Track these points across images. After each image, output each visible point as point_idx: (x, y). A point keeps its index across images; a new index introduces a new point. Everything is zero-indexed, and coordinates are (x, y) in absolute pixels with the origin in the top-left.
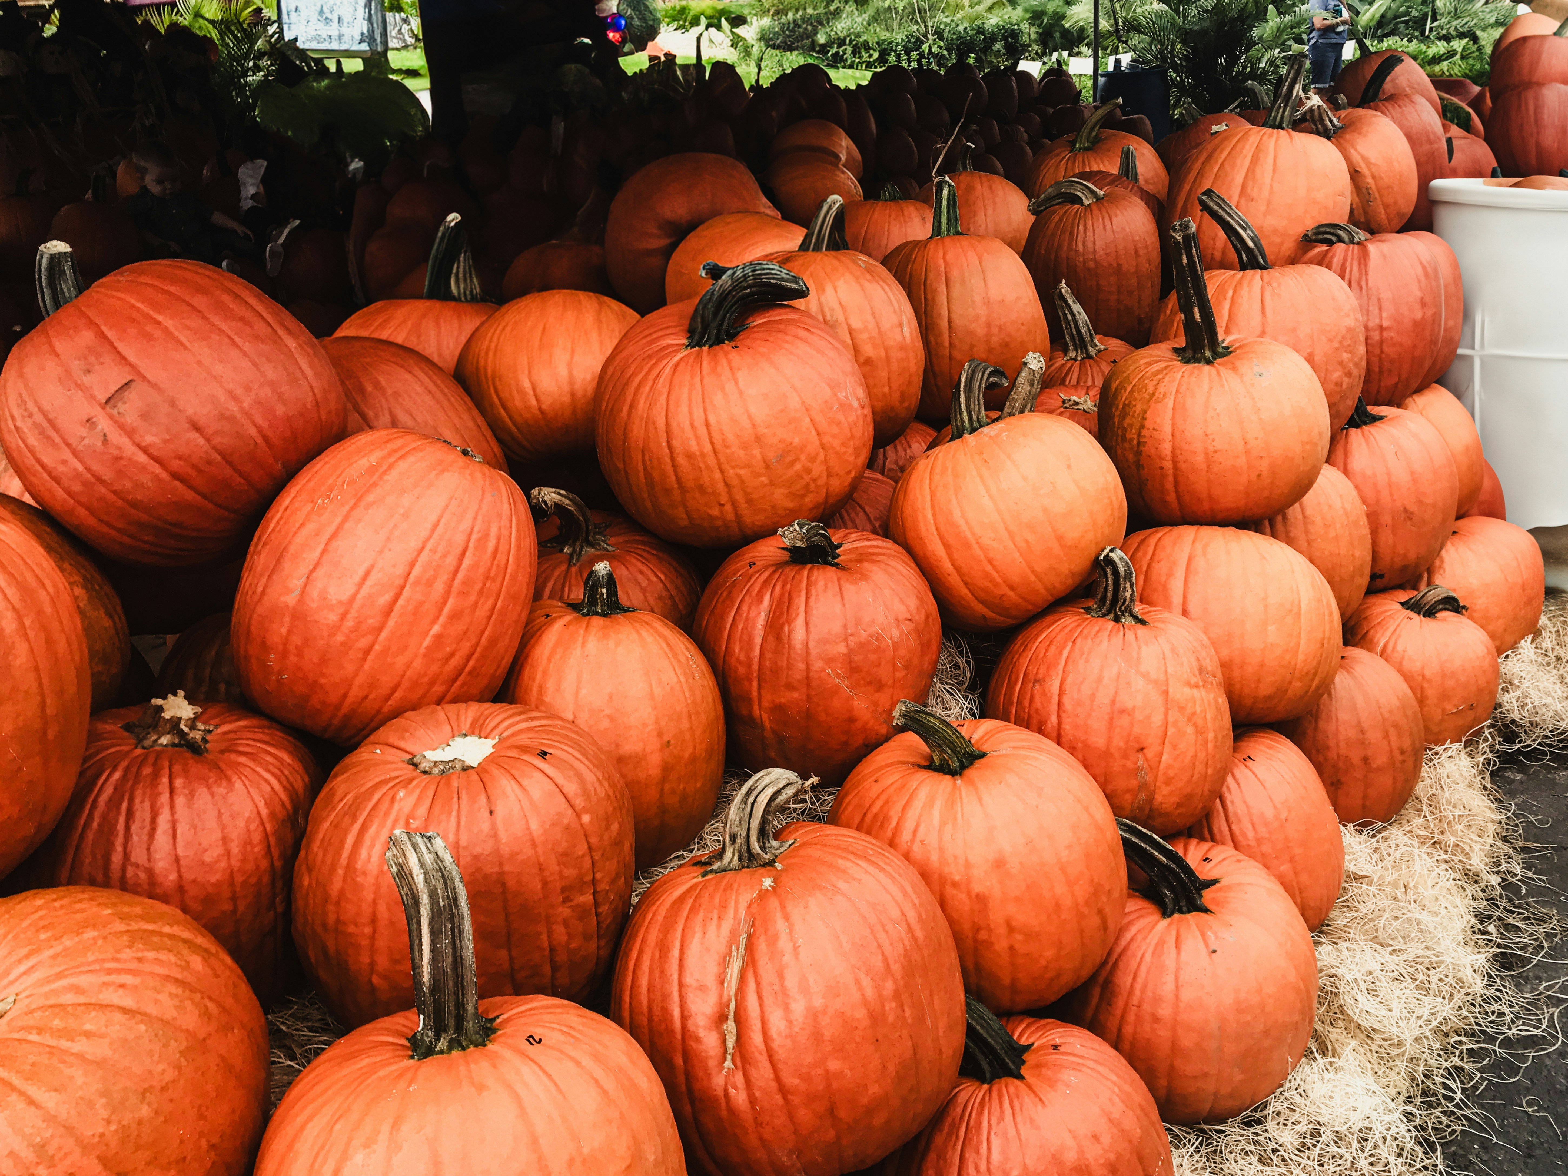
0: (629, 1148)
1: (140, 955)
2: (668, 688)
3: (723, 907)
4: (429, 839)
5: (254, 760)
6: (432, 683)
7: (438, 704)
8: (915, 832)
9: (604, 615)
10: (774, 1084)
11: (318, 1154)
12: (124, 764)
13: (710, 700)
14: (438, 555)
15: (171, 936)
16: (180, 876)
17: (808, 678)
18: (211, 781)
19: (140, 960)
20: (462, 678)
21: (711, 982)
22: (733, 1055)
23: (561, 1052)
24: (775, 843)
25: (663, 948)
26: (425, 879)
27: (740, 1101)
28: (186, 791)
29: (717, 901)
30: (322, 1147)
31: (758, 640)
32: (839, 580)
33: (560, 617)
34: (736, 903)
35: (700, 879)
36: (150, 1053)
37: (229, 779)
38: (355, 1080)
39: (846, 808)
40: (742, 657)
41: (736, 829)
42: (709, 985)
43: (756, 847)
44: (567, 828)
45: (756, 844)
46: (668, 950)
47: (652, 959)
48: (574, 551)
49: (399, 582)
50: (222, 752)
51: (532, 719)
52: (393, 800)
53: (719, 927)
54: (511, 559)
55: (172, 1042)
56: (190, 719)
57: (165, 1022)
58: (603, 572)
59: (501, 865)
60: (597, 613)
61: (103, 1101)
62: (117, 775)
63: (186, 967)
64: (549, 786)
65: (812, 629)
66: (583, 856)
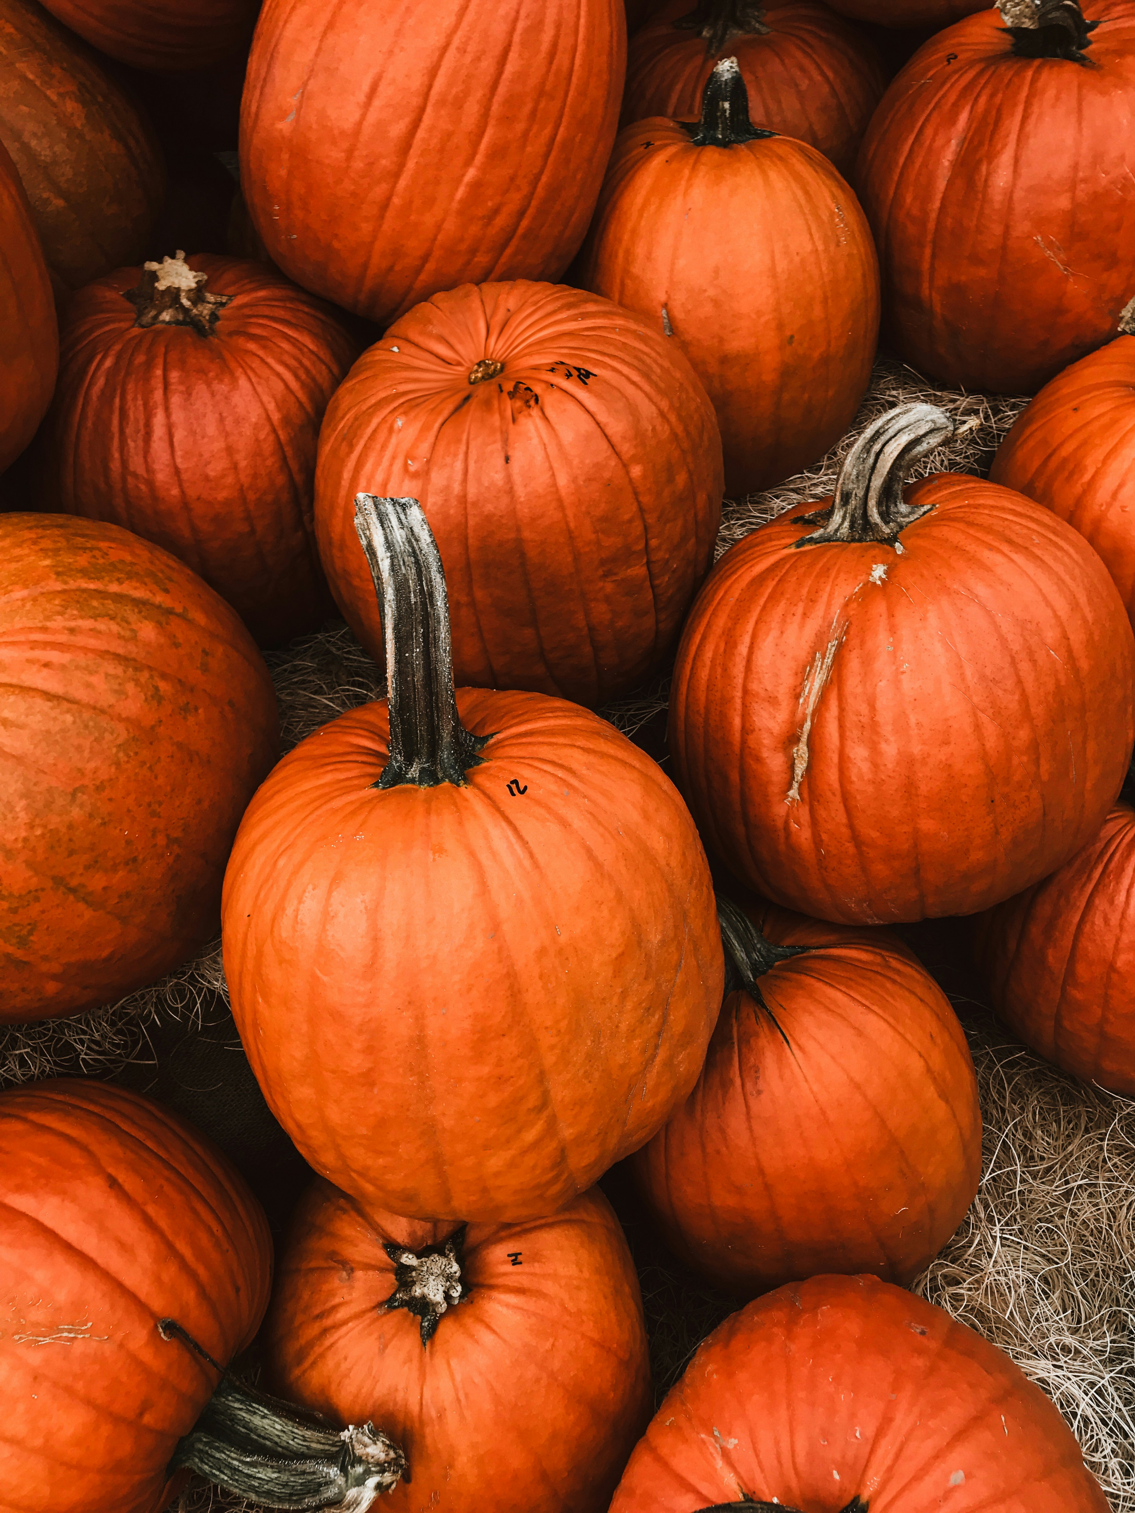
0: (623, 933)
1: (72, 624)
2: (797, 259)
3: (812, 601)
4: (404, 507)
5: (264, 347)
6: (473, 251)
7: (477, 284)
8: (1115, 495)
9: (725, 144)
10: (845, 831)
11: (261, 886)
12: (117, 347)
13: (859, 275)
14: (468, 58)
15: (119, 598)
16: (183, 492)
17: (1004, 247)
18: (211, 374)
19: (72, 631)
20: (515, 242)
21: (783, 693)
22: (801, 785)
23: (549, 809)
24: (903, 508)
25: (730, 641)
26: (392, 565)
27: (803, 839)
28: (182, 388)
29: (804, 591)
30: (266, 881)
31: (941, 185)
32: (1080, 87)
33: (665, 146)
34: (831, 595)
35: (793, 550)
36: (79, 748)
37: (232, 373)
38: (313, 801)
39: (1025, 441)
40: (915, 212)
41: (851, 486)
42: (781, 697)
43: (875, 516)
44: (608, 484)
45: (875, 510)
46: (735, 645)
47: (716, 652)
48: (714, 36)
49: (416, 101)
50: (231, 334)
51: (584, 316)
52: (391, 430)
53: (802, 626)
54: (578, 61)
55: (107, 735)
56: (190, 290)
57: (98, 710)
58: (727, 76)
59: (518, 530)
60: (715, 142)
61: (23, 803)
62: (108, 363)
63: (134, 638)
64: (585, 424)
65: (1024, 171)
66: (630, 521)
